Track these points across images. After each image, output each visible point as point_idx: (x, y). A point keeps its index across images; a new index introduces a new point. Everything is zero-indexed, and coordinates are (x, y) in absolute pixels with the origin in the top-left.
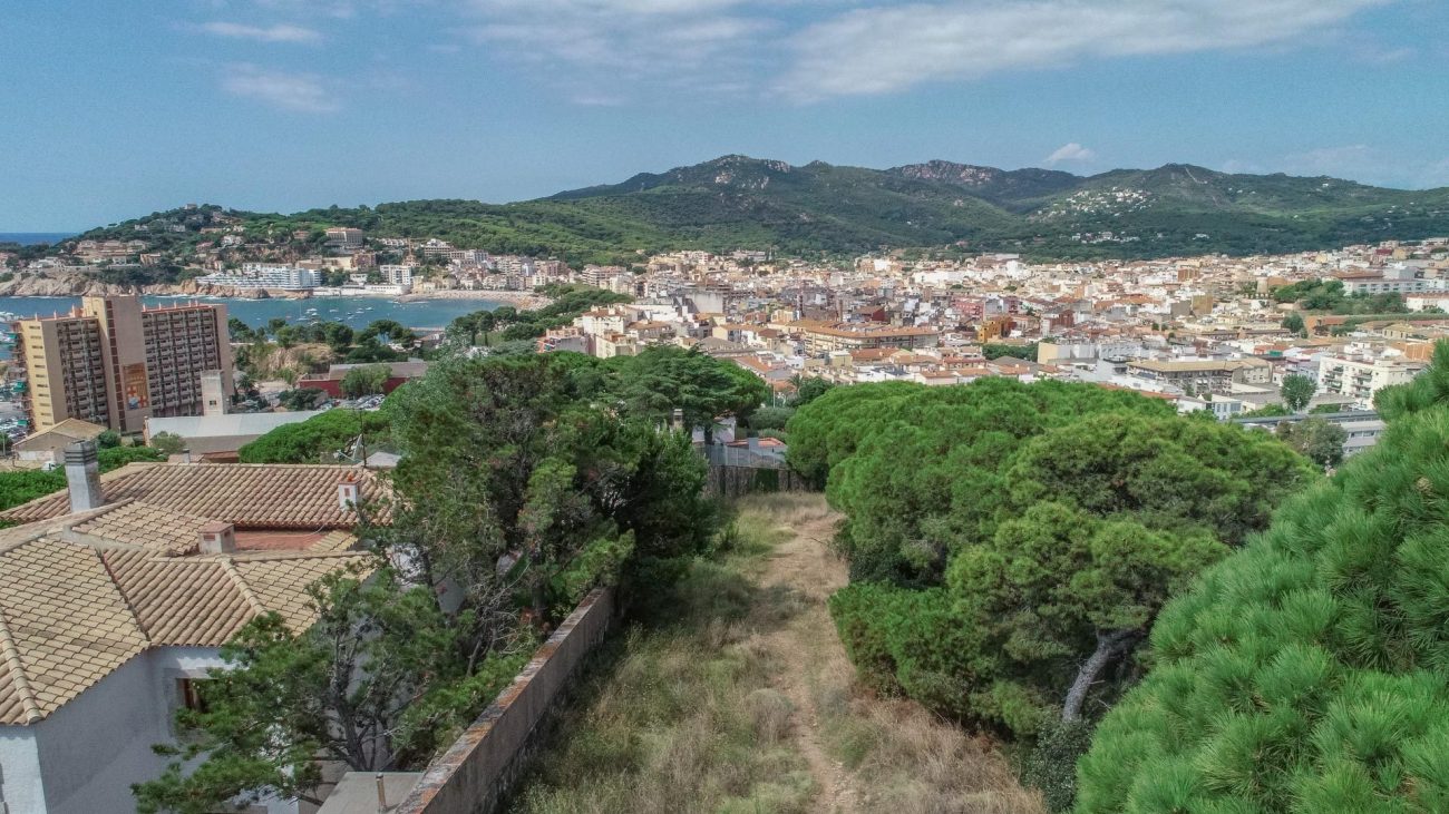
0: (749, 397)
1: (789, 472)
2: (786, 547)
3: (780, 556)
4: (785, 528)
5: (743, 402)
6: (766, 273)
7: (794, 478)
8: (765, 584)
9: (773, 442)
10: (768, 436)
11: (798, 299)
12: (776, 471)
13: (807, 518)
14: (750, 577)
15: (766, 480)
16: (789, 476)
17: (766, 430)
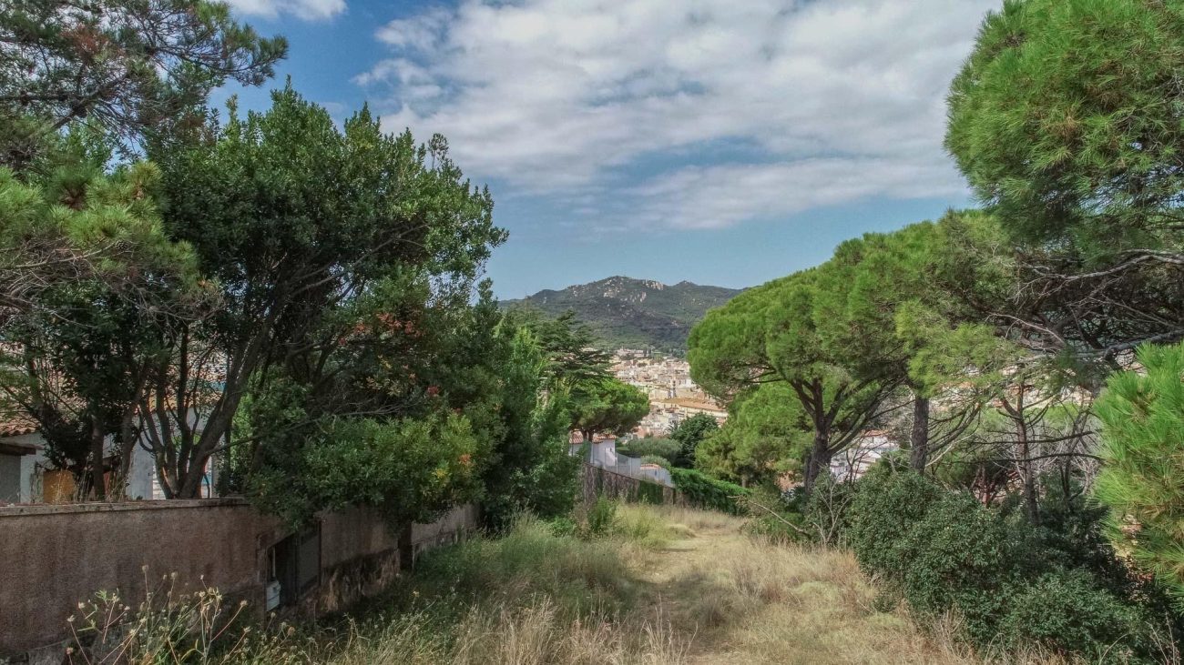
0: (631, 406)
1: (674, 490)
2: (683, 544)
3: (678, 550)
4: (679, 526)
5: (624, 411)
6: (644, 365)
7: (680, 497)
8: (659, 577)
9: (655, 467)
10: (650, 462)
11: (671, 383)
12: (661, 488)
13: (702, 526)
14: (634, 565)
15: (650, 493)
16: (675, 495)
17: (648, 457)
